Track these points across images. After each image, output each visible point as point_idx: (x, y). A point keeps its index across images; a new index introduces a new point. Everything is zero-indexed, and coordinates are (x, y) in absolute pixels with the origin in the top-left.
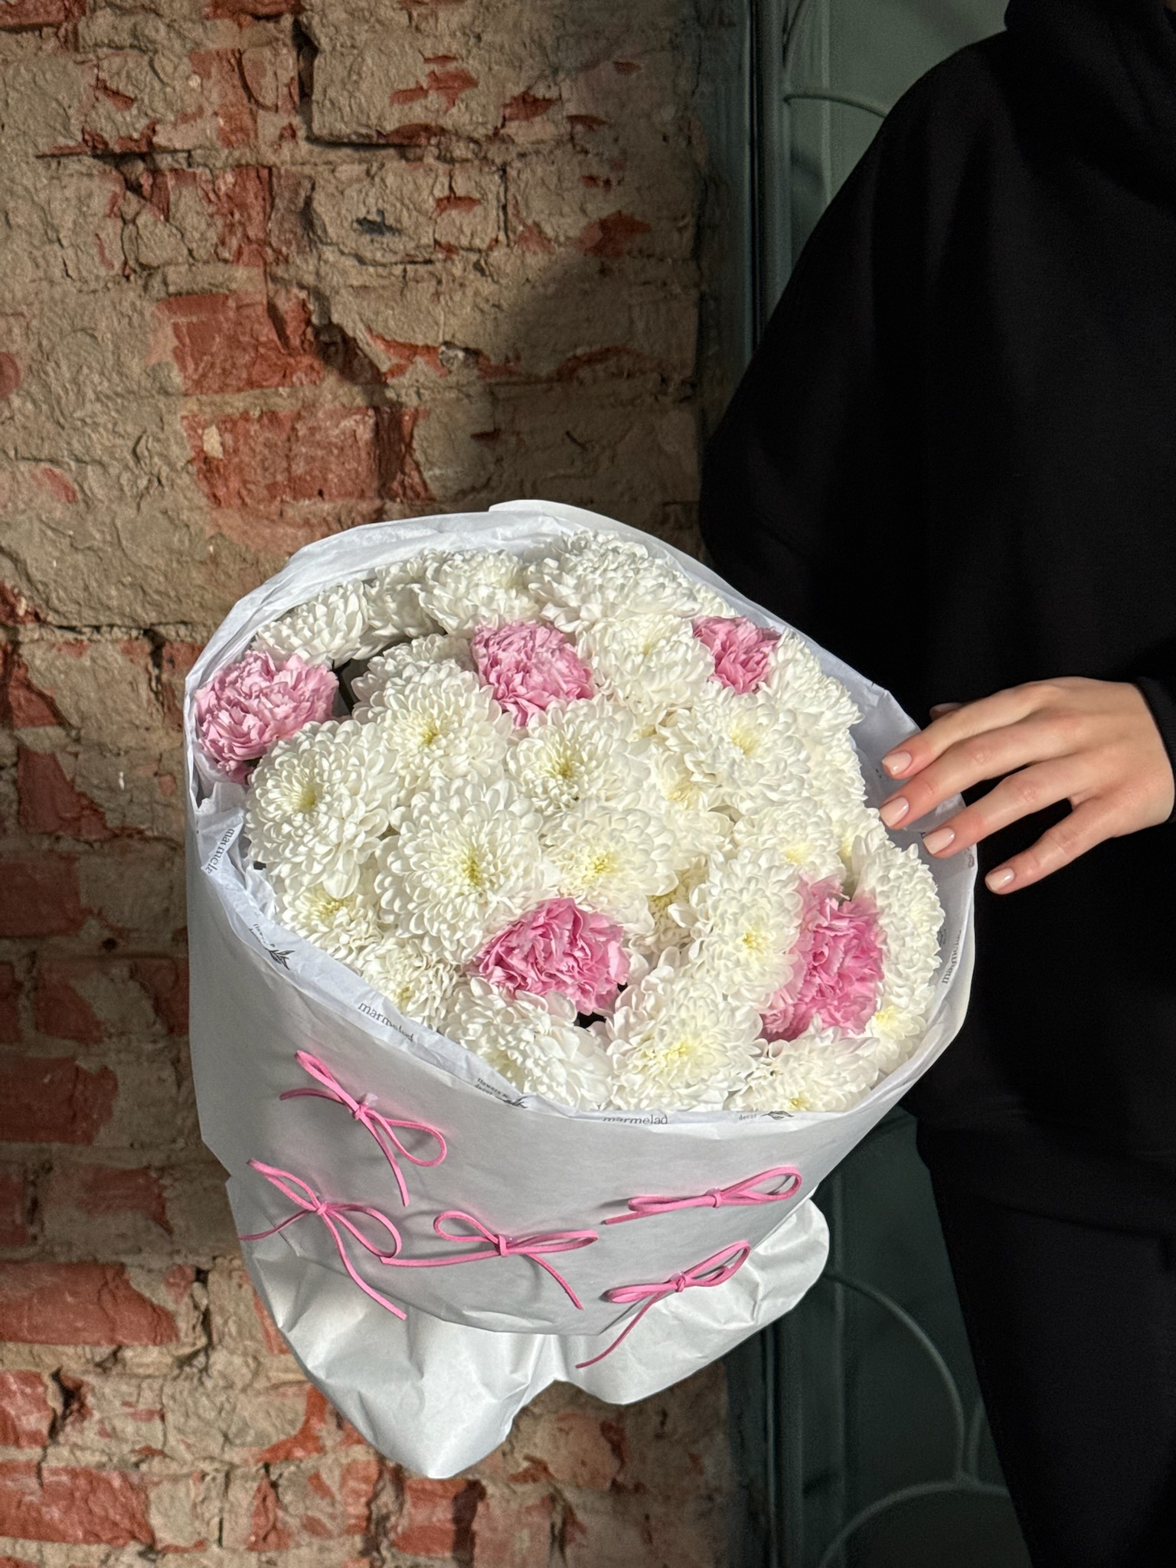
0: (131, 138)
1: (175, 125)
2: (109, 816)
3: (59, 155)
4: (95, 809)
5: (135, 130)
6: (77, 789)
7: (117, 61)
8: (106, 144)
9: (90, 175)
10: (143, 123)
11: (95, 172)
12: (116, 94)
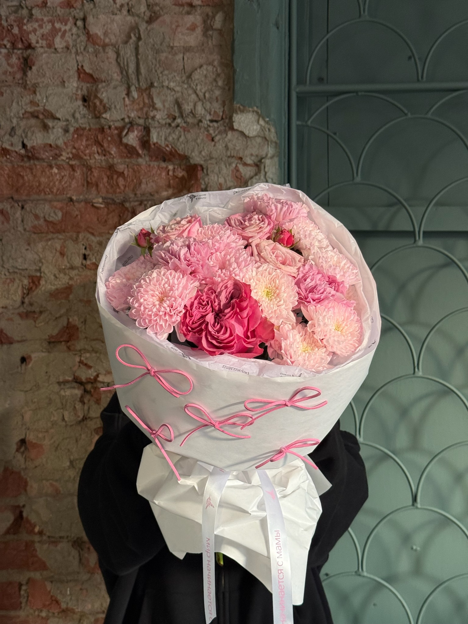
0: (90, 378)
1: (105, 375)
2: (62, 604)
3: (65, 382)
4: (57, 602)
5: (92, 375)
6: (51, 594)
7: (88, 355)
8: (81, 379)
9: (74, 388)
10: (95, 374)
11: (76, 387)
12: (86, 365)
